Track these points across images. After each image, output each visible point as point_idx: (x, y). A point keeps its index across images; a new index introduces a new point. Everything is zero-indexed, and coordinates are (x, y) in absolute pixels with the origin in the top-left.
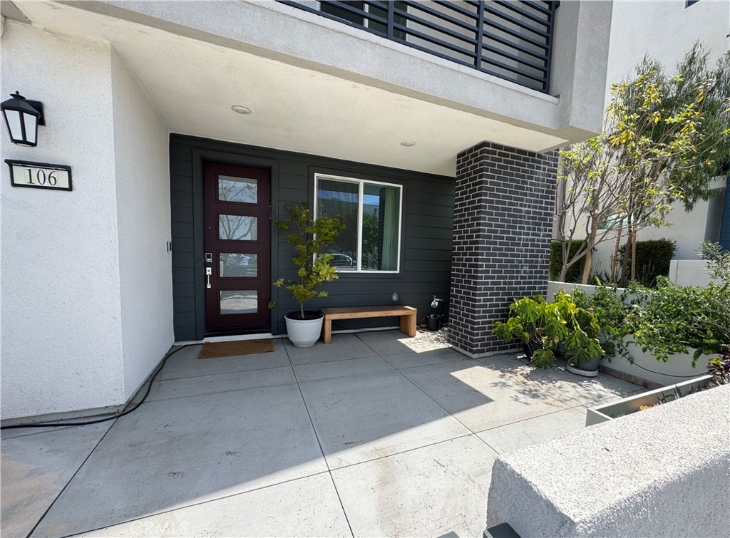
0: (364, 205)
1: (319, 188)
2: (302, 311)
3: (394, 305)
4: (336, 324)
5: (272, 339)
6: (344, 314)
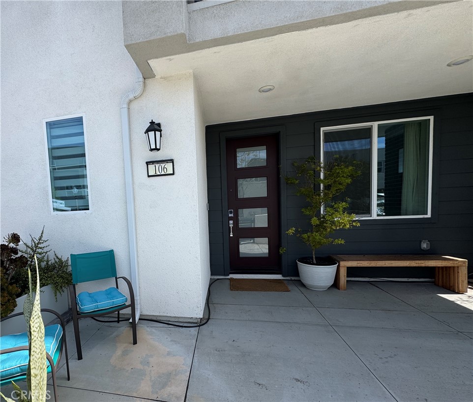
0: (378, 149)
1: (326, 141)
2: (314, 257)
3: (424, 254)
4: (351, 271)
5: (283, 280)
6: (361, 262)
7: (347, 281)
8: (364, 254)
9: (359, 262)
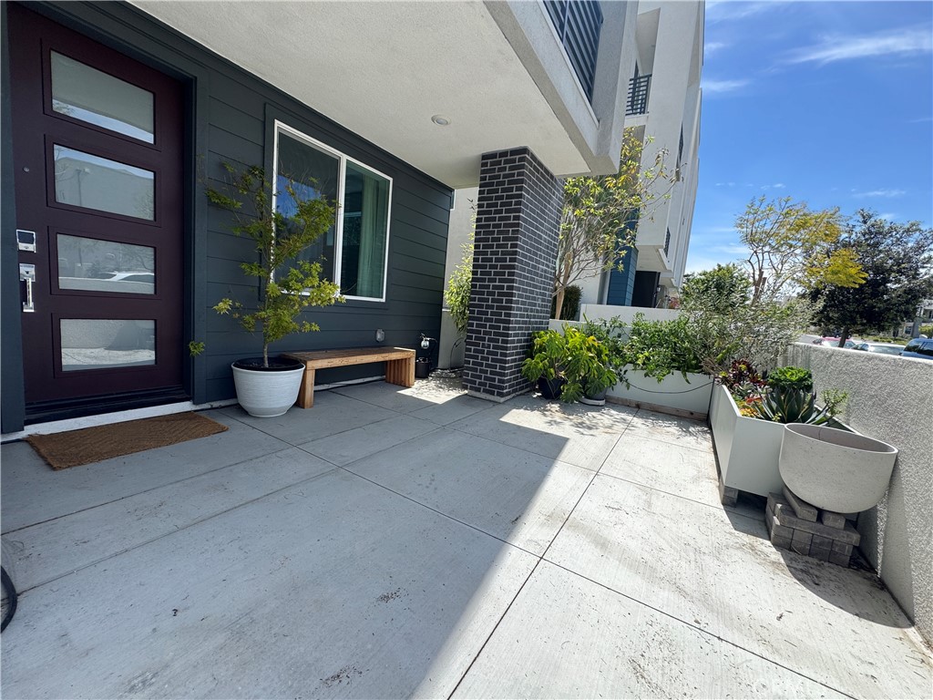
2: (266, 356)
3: (379, 347)
5: (195, 411)
6: (332, 360)
7: (315, 391)
8: (326, 349)
9: (329, 360)
